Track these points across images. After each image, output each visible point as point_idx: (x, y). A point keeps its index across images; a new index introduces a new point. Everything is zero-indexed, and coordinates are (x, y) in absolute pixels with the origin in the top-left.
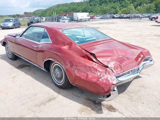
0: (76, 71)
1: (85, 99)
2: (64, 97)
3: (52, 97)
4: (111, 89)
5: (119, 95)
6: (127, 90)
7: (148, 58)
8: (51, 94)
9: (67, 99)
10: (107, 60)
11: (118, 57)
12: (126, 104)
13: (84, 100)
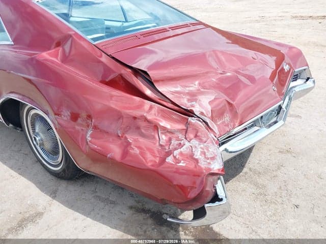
0: (90, 132)
1: (131, 208)
2: (67, 209)
3: (31, 213)
4: (208, 189)
5: (229, 184)
6: (247, 165)
7: (301, 72)
8: (29, 202)
9: (77, 214)
10: (187, 90)
11: (220, 76)
12: (249, 214)
13: (128, 213)
